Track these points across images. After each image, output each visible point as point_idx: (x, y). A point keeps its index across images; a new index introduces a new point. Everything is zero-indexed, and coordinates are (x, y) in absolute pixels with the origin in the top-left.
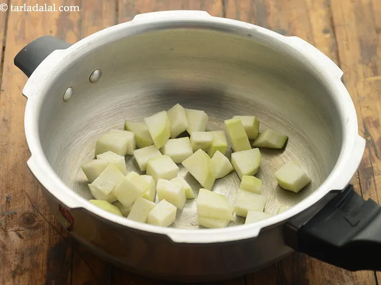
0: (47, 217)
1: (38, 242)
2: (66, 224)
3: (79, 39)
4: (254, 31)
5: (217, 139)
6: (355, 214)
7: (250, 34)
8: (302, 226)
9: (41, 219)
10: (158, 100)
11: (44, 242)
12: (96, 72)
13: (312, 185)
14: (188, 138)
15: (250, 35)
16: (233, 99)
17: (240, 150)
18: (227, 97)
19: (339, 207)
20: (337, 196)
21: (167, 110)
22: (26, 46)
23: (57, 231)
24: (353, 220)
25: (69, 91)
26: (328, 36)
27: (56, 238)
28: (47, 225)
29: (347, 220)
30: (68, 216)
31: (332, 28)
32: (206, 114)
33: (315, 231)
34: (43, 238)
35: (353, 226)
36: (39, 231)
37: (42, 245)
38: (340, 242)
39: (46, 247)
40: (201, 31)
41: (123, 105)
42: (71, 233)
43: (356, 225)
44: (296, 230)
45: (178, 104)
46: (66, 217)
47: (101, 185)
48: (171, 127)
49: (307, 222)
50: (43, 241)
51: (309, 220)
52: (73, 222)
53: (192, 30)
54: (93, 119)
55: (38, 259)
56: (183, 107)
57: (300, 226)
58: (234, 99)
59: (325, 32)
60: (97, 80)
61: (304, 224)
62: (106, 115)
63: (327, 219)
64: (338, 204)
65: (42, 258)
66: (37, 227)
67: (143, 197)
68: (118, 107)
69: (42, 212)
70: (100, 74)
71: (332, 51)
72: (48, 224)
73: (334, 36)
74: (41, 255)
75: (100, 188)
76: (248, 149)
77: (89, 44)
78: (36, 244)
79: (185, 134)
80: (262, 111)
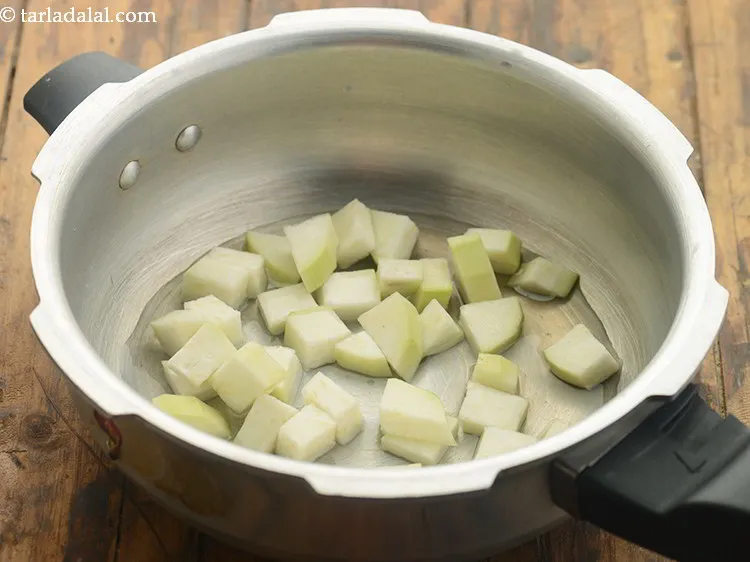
0: (75, 425)
1: (53, 478)
2: (107, 445)
3: (168, 55)
4: (516, 55)
5: (433, 275)
6: (699, 444)
7: (506, 62)
8: (587, 468)
9: (64, 429)
10: (317, 190)
11: (67, 477)
12: (190, 131)
13: (622, 378)
14: (373, 270)
15: (507, 64)
16: (471, 194)
17: (479, 301)
18: (458, 188)
19: (665, 429)
20: (663, 407)
21: (332, 213)
22: (50, 72)
23: (94, 455)
24: (692, 459)
25: (131, 167)
26: (678, 65)
27: (90, 470)
28: (74, 442)
29: (680, 458)
30: (111, 429)
31: (686, 49)
32: (412, 224)
33: (611, 478)
34: (65, 468)
35: (692, 471)
36: (57, 454)
37: (62, 482)
38: (663, 504)
39: (69, 488)
40: (407, 51)
41: (247, 199)
42: (117, 462)
43: (698, 469)
44: (574, 475)
45: (356, 200)
46: (106, 430)
47: (187, 366)
48: (338, 247)
49: (597, 459)
50: (64, 476)
51: (602, 455)
52: (121, 442)
53: (390, 50)
54: (182, 225)
55: (51, 512)
56: (367, 205)
57: (582, 468)
58: (473, 192)
59: (673, 56)
60: (193, 147)
61: (592, 463)
62: (208, 218)
63: (639, 455)
64: (664, 425)
65: (60, 510)
66: (54, 446)
67: (271, 394)
68: (235, 201)
69: (66, 414)
70: (199, 135)
71: (682, 98)
72: (77, 439)
73: (691, 66)
74: (59, 505)
75: (184, 371)
76: (496, 299)
77: (176, 72)
78: (50, 480)
79: (368, 262)
80: (530, 220)
